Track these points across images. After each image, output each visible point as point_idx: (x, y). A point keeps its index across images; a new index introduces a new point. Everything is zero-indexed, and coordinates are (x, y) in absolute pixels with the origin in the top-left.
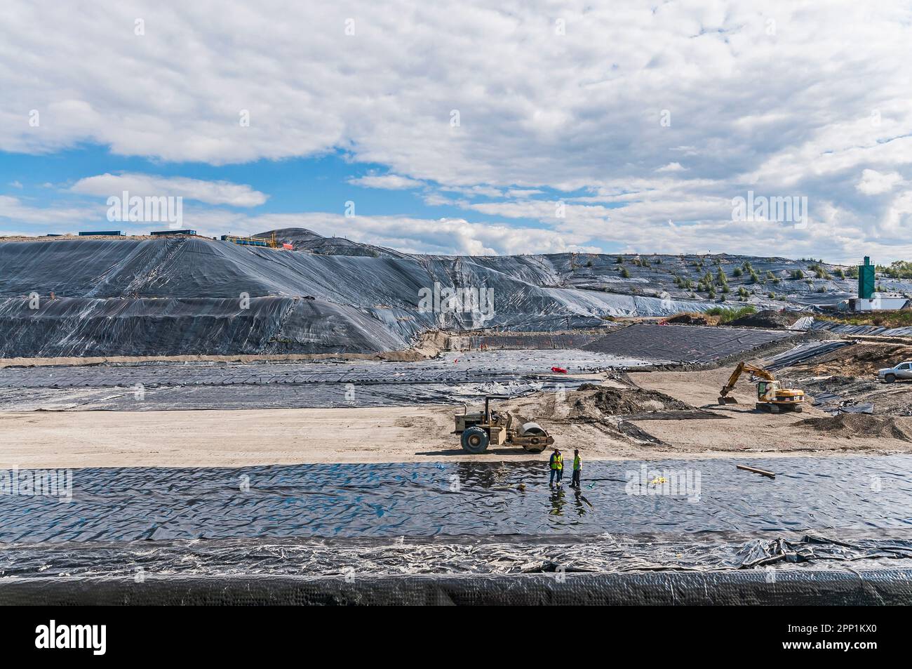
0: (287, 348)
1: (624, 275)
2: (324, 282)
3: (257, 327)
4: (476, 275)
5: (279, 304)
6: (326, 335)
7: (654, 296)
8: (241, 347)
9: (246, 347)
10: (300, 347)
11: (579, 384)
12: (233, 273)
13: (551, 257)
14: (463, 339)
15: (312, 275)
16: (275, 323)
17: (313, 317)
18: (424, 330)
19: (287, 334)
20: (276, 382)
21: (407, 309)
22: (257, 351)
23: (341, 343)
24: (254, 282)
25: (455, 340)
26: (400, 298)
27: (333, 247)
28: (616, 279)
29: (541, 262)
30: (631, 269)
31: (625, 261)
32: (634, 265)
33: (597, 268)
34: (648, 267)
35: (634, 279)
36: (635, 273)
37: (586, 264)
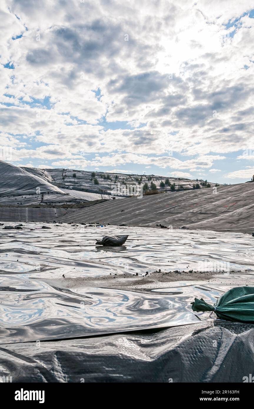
1: (96, 183)
28: (90, 185)
29: (43, 173)
30: (100, 180)
31: (96, 175)
32: (102, 178)
33: (79, 178)
34: (110, 179)
35: (101, 185)
36: (102, 182)
37: (72, 176)
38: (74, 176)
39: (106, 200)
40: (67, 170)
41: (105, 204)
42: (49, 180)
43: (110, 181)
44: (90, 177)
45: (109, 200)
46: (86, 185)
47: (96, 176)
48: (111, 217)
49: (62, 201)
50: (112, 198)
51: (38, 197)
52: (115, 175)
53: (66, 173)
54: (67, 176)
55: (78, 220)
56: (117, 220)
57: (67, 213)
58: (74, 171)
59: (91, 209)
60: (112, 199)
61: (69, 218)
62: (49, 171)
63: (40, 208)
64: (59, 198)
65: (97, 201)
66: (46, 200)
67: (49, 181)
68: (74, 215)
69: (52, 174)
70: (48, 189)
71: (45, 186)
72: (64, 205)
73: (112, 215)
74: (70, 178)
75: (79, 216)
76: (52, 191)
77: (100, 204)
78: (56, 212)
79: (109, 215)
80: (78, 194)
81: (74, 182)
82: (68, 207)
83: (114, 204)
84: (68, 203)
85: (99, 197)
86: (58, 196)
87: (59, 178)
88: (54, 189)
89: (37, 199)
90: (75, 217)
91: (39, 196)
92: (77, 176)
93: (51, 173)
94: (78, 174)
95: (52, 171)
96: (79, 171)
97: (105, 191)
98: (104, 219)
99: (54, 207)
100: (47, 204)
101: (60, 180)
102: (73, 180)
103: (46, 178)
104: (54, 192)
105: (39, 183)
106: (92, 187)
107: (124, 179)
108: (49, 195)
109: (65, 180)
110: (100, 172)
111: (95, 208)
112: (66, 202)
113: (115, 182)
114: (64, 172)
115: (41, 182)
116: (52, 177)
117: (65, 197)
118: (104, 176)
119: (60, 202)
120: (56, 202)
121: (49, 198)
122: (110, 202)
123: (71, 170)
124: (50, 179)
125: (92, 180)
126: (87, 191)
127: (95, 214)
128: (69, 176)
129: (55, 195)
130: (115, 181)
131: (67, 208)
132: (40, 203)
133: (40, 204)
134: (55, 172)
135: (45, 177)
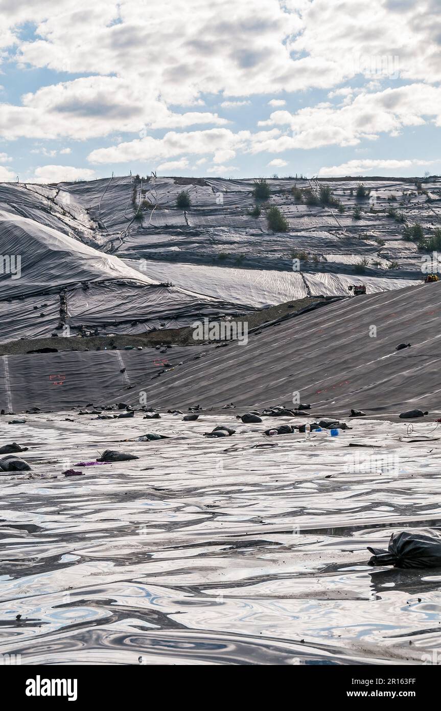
1: (277, 226)
7: (358, 271)
28: (253, 235)
29: (52, 200)
30: (290, 211)
31: (275, 193)
32: (298, 201)
33: (203, 211)
34: (335, 205)
35: (299, 234)
36: (302, 220)
37: (174, 203)
38: (183, 204)
39: (326, 301)
40: (153, 182)
41: (322, 317)
42: (80, 228)
43: (334, 211)
44: (251, 201)
45: (338, 299)
46: (236, 238)
47: (274, 197)
48: (355, 378)
49: (143, 315)
50: (350, 288)
51: (46, 306)
52: (354, 184)
53: (148, 194)
54: (151, 207)
55: (220, 394)
56: (384, 389)
57: (167, 366)
58: (180, 181)
59: (266, 344)
60: (352, 293)
61: (181, 386)
62: (78, 189)
63: (55, 351)
64: (130, 306)
65: (290, 305)
66: (79, 317)
67: (79, 236)
68: (201, 374)
69: (90, 200)
70: (84, 272)
71: (68, 259)
72: (153, 334)
73: (360, 368)
74: (164, 215)
75: (219, 377)
76: (98, 276)
77: (304, 317)
78: (123, 366)
79: (345, 365)
80: (203, 280)
81: (184, 230)
82: (169, 339)
83: (360, 316)
84: (169, 325)
85: (293, 284)
86: (124, 298)
87: (117, 216)
88: (106, 269)
89: (42, 316)
90: (204, 383)
91: (49, 303)
92: (193, 202)
93: (86, 197)
94: (196, 196)
95: (88, 191)
96: (201, 182)
97: (315, 259)
98: (330, 388)
99: (112, 344)
100: (84, 335)
101: (126, 225)
102: (178, 220)
103: (67, 219)
104: (107, 283)
105: (45, 246)
106: (260, 244)
107: (393, 199)
108: (87, 297)
109: (145, 225)
110: (290, 179)
111: (284, 338)
112: (160, 318)
113: (357, 218)
114: (138, 189)
115: (48, 242)
116: (92, 214)
117: (156, 298)
118: (308, 192)
119: (134, 323)
120: (121, 323)
121: (87, 307)
122: (343, 307)
123: (167, 181)
124: (83, 222)
125: (256, 214)
126: (240, 262)
127: (287, 364)
128: (160, 207)
129: (113, 294)
130: (358, 209)
131: (168, 344)
132: (53, 332)
133: (54, 335)
134: (100, 191)
135: (62, 217)
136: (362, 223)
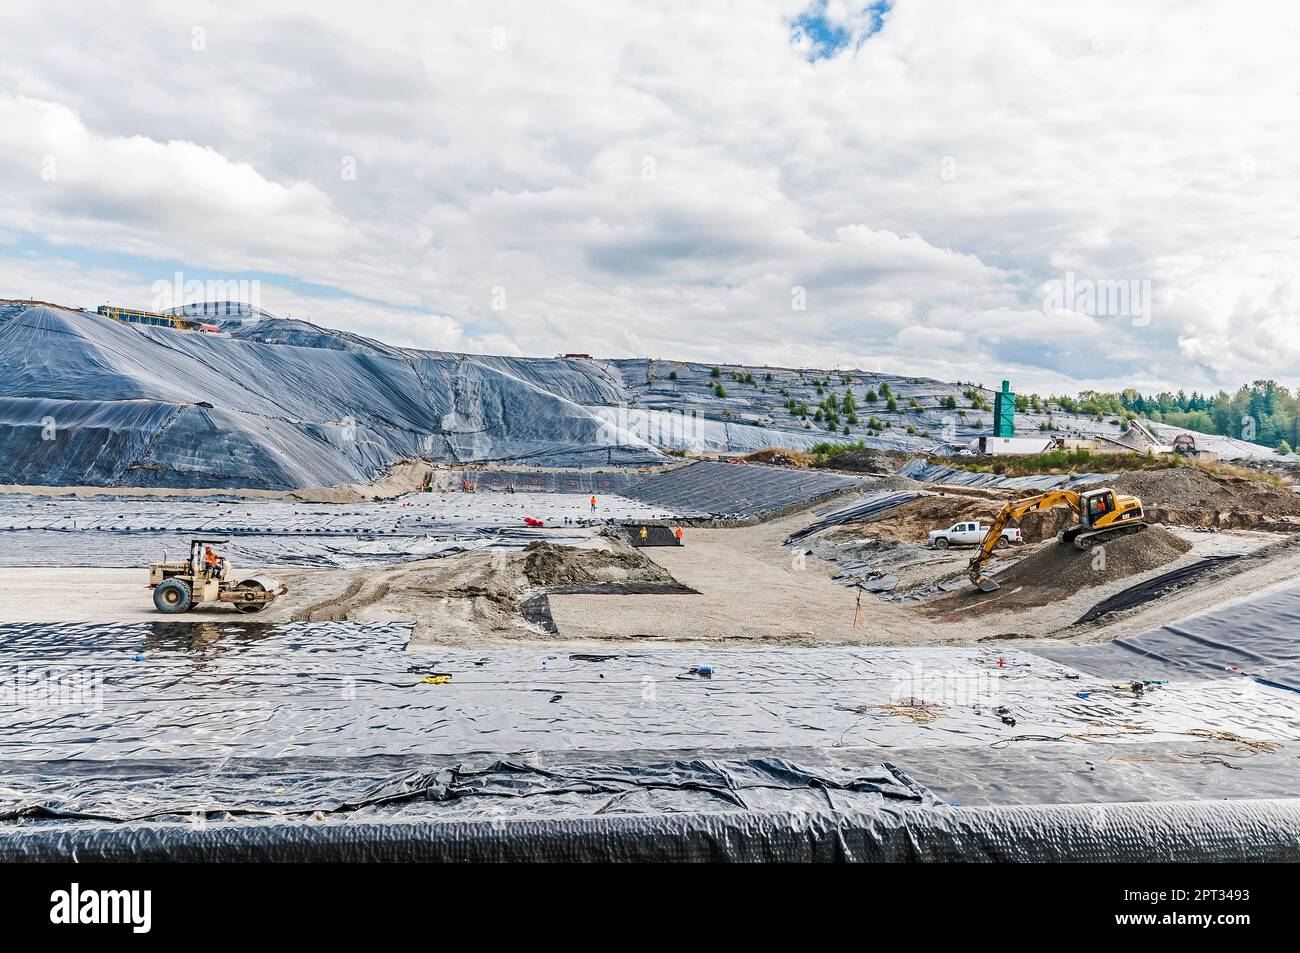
0: (156, 477)
1: (720, 394)
2: (251, 383)
3: (113, 445)
4: (486, 383)
5: (156, 411)
6: (219, 460)
7: (755, 424)
8: (82, 475)
9: (91, 474)
10: (176, 477)
11: (528, 542)
12: (92, 363)
13: (620, 364)
14: (453, 475)
15: (233, 372)
16: (142, 441)
17: (204, 433)
18: (398, 459)
19: (159, 458)
20: (99, 528)
21: (377, 427)
22: (108, 480)
23: (242, 473)
24: (122, 377)
25: (442, 475)
26: (368, 411)
27: (285, 333)
28: (706, 399)
29: (604, 370)
31: (722, 374)
32: (734, 380)
33: (683, 382)
34: (753, 383)
35: (730, 400)
36: (734, 392)
37: (668, 376)
38: (673, 377)
40: (657, 363)
43: (752, 387)
44: (709, 378)
47: (722, 377)
52: (766, 371)
53: (655, 370)
54: (656, 378)
58: (672, 363)
69: (625, 372)
74: (662, 383)
81: (671, 394)
85: (720, 429)
87: (638, 382)
92: (678, 376)
93: (623, 369)
94: (681, 373)
95: (624, 366)
96: (684, 365)
97: (735, 416)
101: (642, 388)
102: (669, 387)
103: (612, 383)
106: (708, 404)
107: (785, 382)
109: (652, 388)
110: (733, 366)
113: (763, 392)
114: (650, 367)
116: (625, 380)
118: (740, 375)
123: (666, 363)
125: (710, 386)
128: (661, 378)
130: (765, 387)
134: (630, 367)
136: (766, 395)
